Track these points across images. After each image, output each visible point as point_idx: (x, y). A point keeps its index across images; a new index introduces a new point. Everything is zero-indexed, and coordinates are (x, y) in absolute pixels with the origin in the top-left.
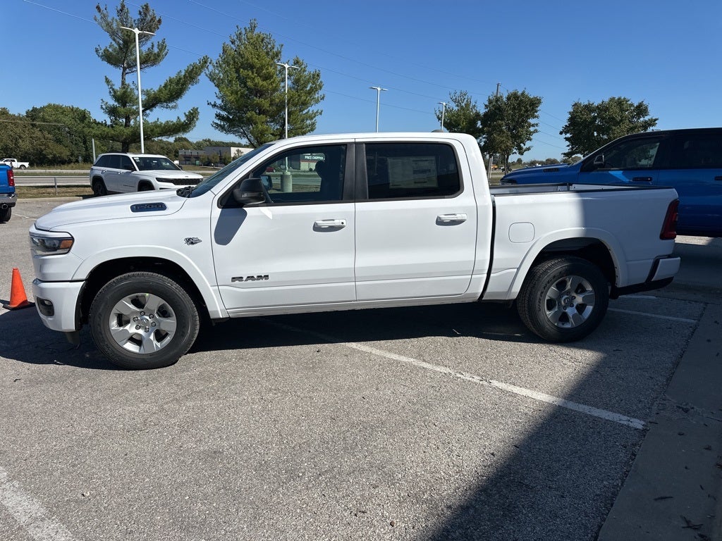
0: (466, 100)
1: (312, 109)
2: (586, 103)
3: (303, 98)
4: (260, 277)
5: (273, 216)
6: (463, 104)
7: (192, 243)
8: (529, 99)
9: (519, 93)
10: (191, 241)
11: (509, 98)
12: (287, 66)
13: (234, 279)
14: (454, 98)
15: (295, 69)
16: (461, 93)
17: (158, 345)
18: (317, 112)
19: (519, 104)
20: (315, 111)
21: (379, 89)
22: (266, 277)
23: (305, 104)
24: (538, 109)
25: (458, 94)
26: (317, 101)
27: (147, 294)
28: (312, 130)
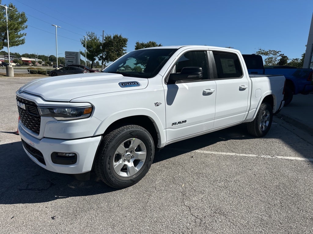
0: (94, 36)
1: (21, 32)
2: (142, 43)
3: (16, 26)
4: (183, 122)
5: (189, 88)
6: (93, 38)
7: (158, 105)
8: (123, 39)
9: (119, 36)
10: (157, 104)
11: (114, 38)
12: (6, 7)
13: (173, 124)
14: (89, 35)
15: (10, 10)
16: (92, 33)
17: (137, 169)
18: (23, 34)
19: (119, 41)
20: (22, 33)
21: (56, 26)
22: (186, 121)
23: (16, 29)
24: (127, 43)
25: (90, 33)
26: (23, 29)
27: (134, 139)
28: (23, 43)
